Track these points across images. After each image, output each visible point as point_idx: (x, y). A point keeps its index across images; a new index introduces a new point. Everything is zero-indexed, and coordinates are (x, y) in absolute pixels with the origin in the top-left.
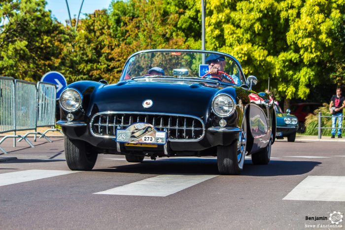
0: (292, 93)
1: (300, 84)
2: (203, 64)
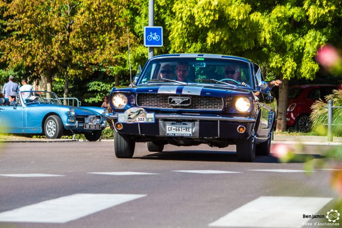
0: (292, 69)
1: (305, 55)
2: (151, 26)
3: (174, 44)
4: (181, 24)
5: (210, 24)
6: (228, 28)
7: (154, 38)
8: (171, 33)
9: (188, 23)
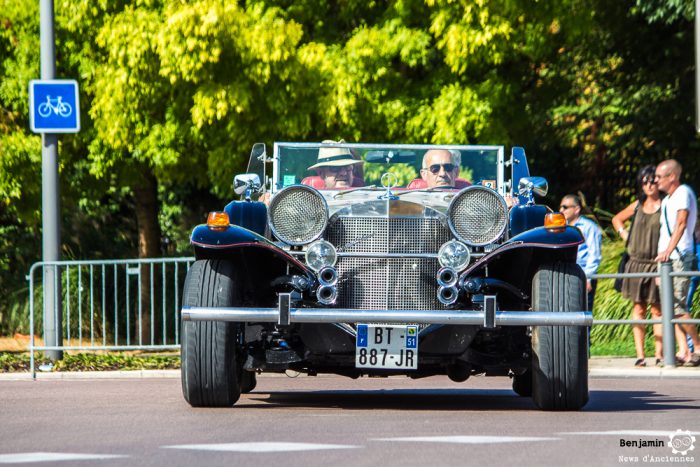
2: (47, 79)
3: (105, 129)
4: (125, 75)
5: (199, 73)
6: (247, 83)
7: (57, 111)
8: (95, 100)
9: (141, 71)
